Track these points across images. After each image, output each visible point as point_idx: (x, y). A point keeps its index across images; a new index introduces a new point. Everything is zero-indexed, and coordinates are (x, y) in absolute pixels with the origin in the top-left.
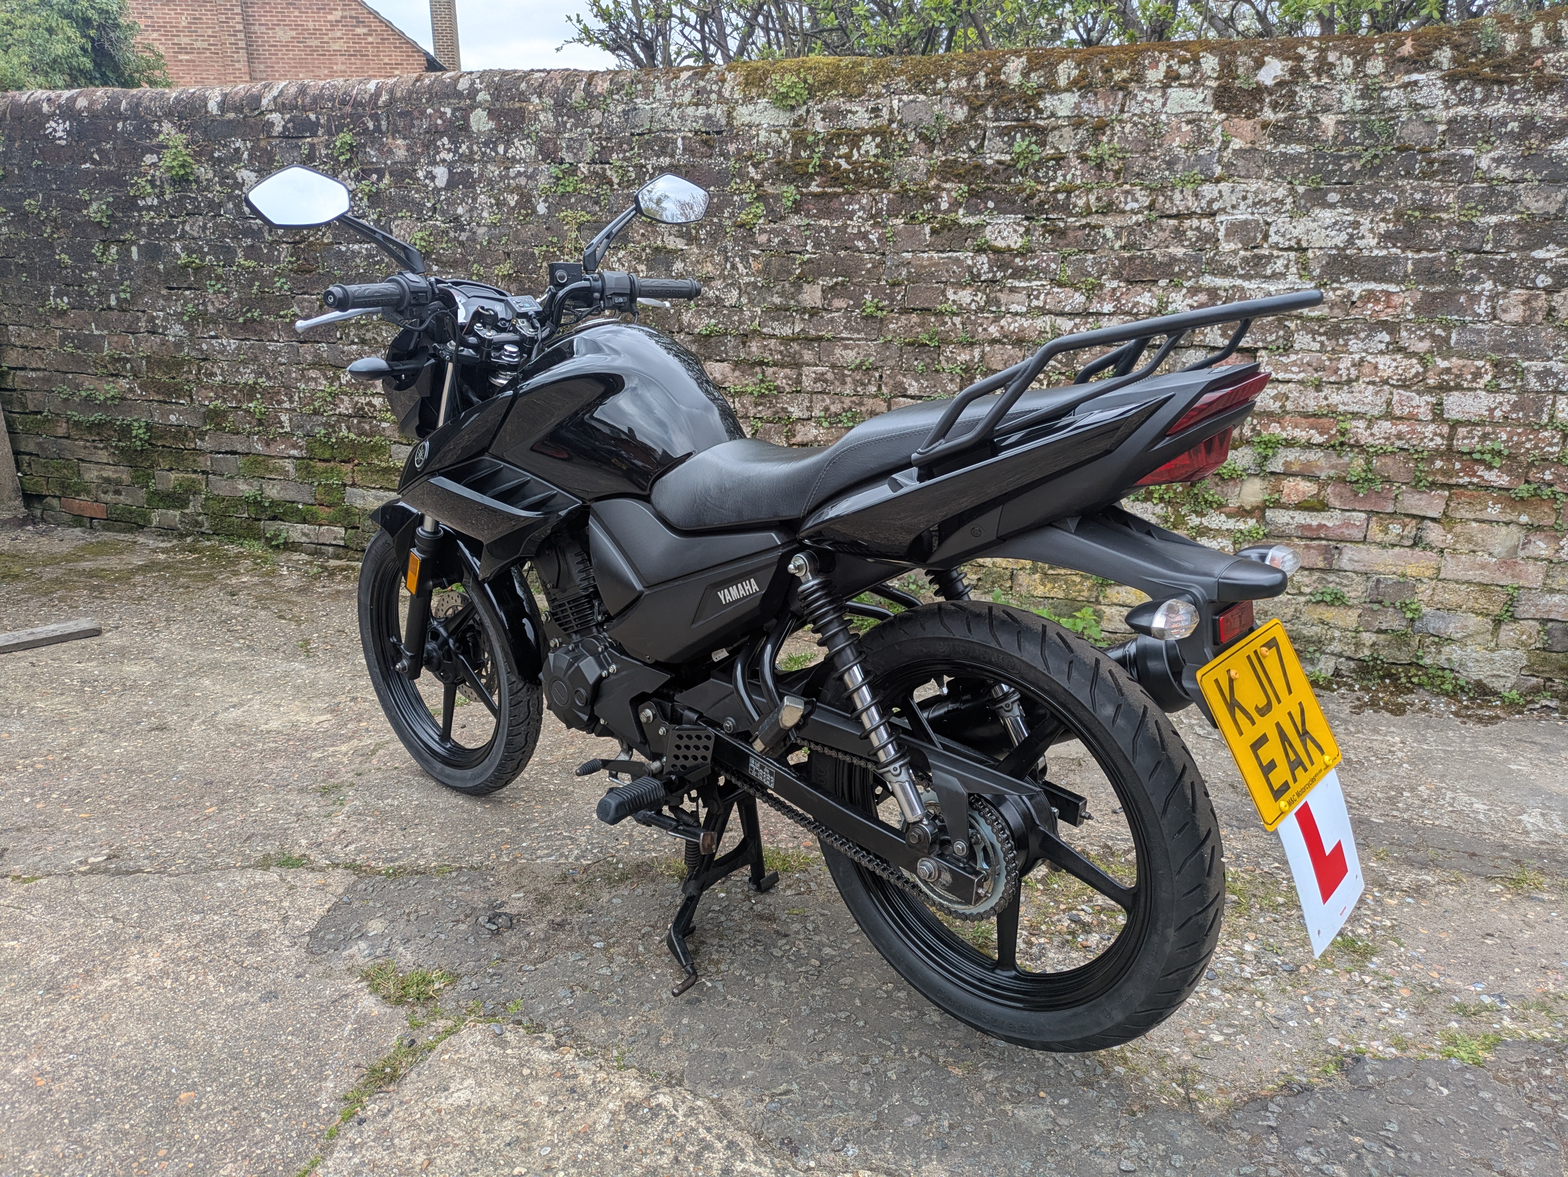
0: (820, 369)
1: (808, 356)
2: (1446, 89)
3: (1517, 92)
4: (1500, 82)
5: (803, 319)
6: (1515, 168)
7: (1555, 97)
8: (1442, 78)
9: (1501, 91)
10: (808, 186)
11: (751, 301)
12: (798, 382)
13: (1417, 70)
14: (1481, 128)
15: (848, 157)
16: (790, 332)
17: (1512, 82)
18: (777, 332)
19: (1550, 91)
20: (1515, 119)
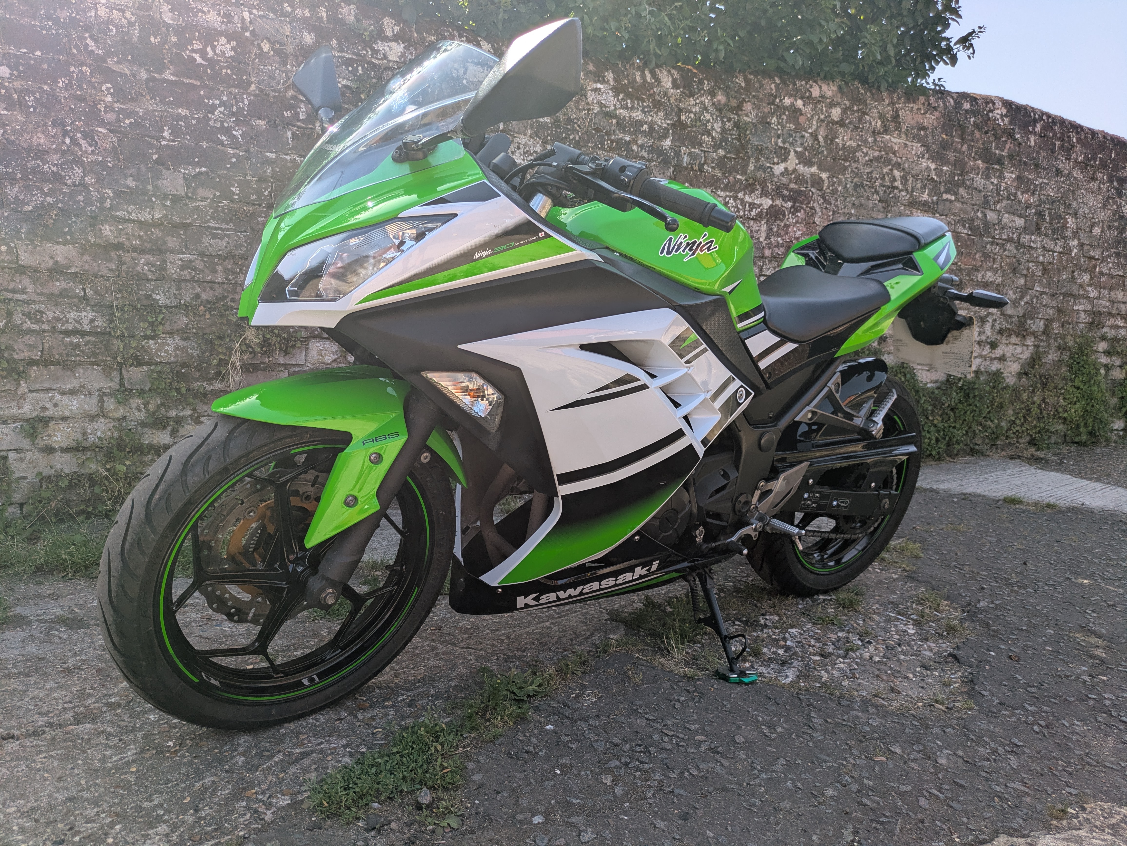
0: (187, 257)
1: (172, 242)
2: (614, 97)
3: (646, 107)
4: (638, 99)
5: (164, 205)
6: (649, 153)
7: (661, 114)
8: (611, 89)
9: (638, 104)
10: (161, 73)
11: (99, 180)
12: (163, 268)
13: (599, 81)
14: (632, 125)
15: (203, 53)
16: (149, 218)
17: (643, 101)
18: (133, 217)
19: (659, 110)
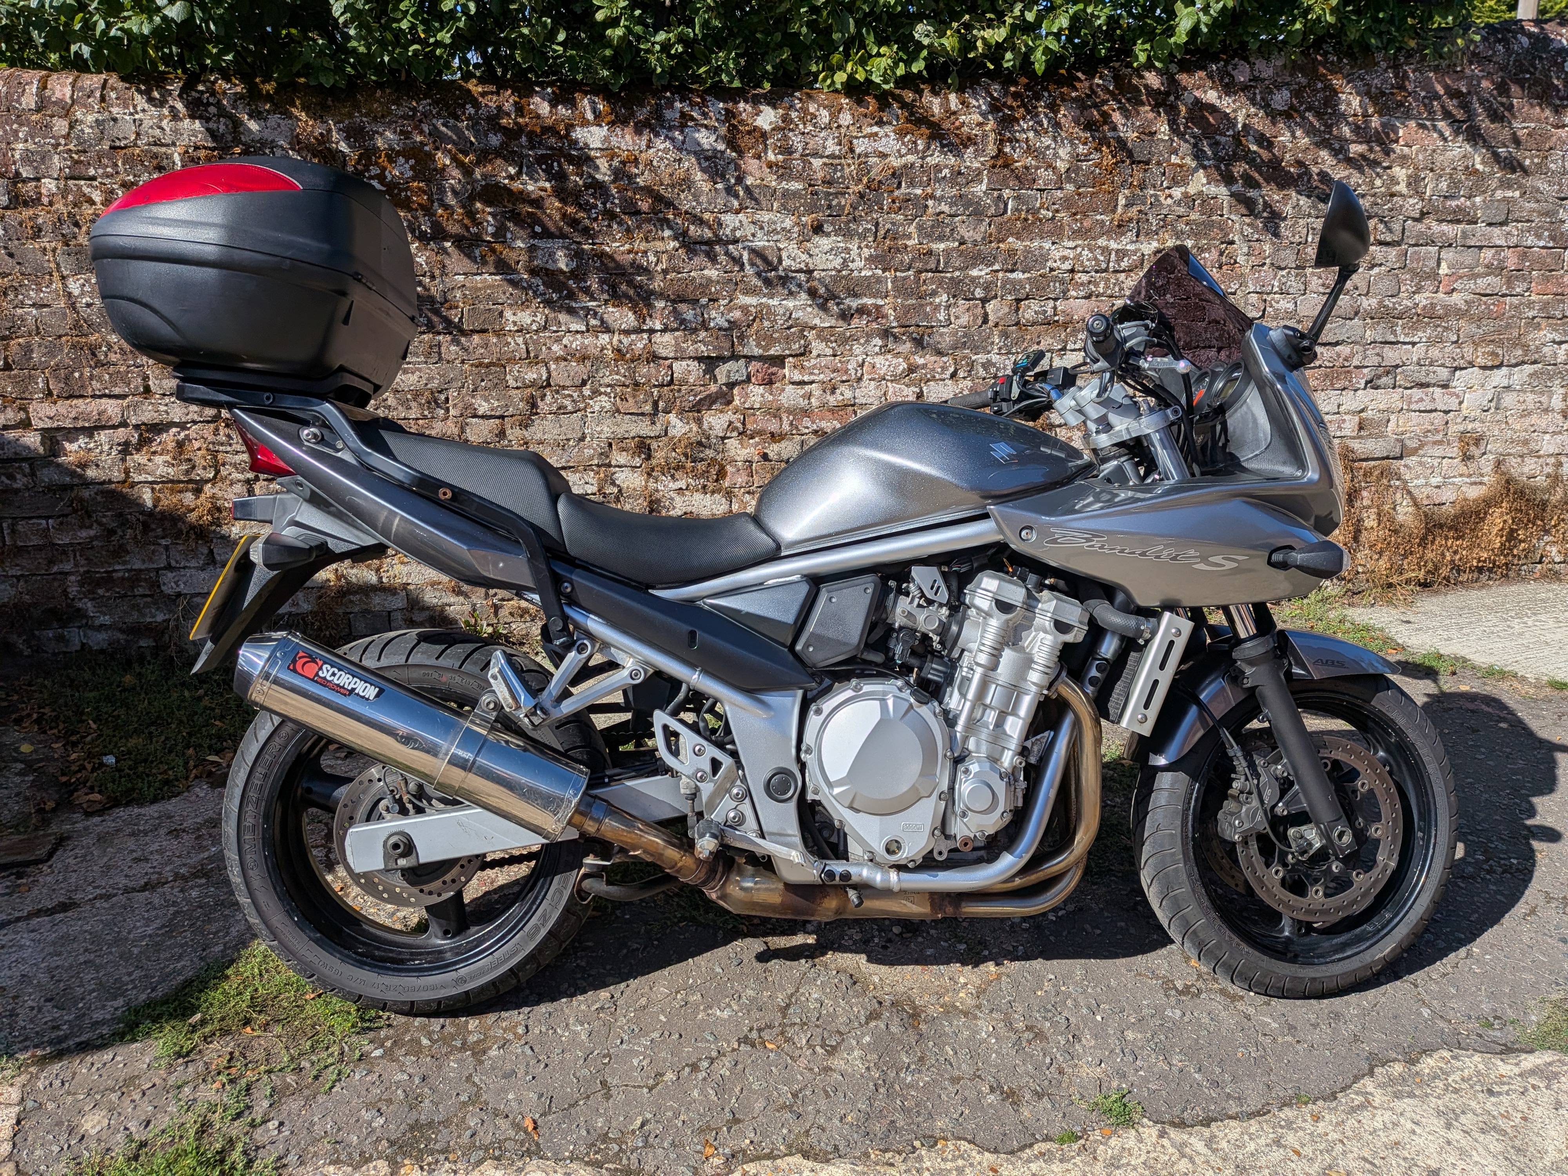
2: (898, 140)
6: (951, 205)
8: (894, 131)
20: (946, 166)
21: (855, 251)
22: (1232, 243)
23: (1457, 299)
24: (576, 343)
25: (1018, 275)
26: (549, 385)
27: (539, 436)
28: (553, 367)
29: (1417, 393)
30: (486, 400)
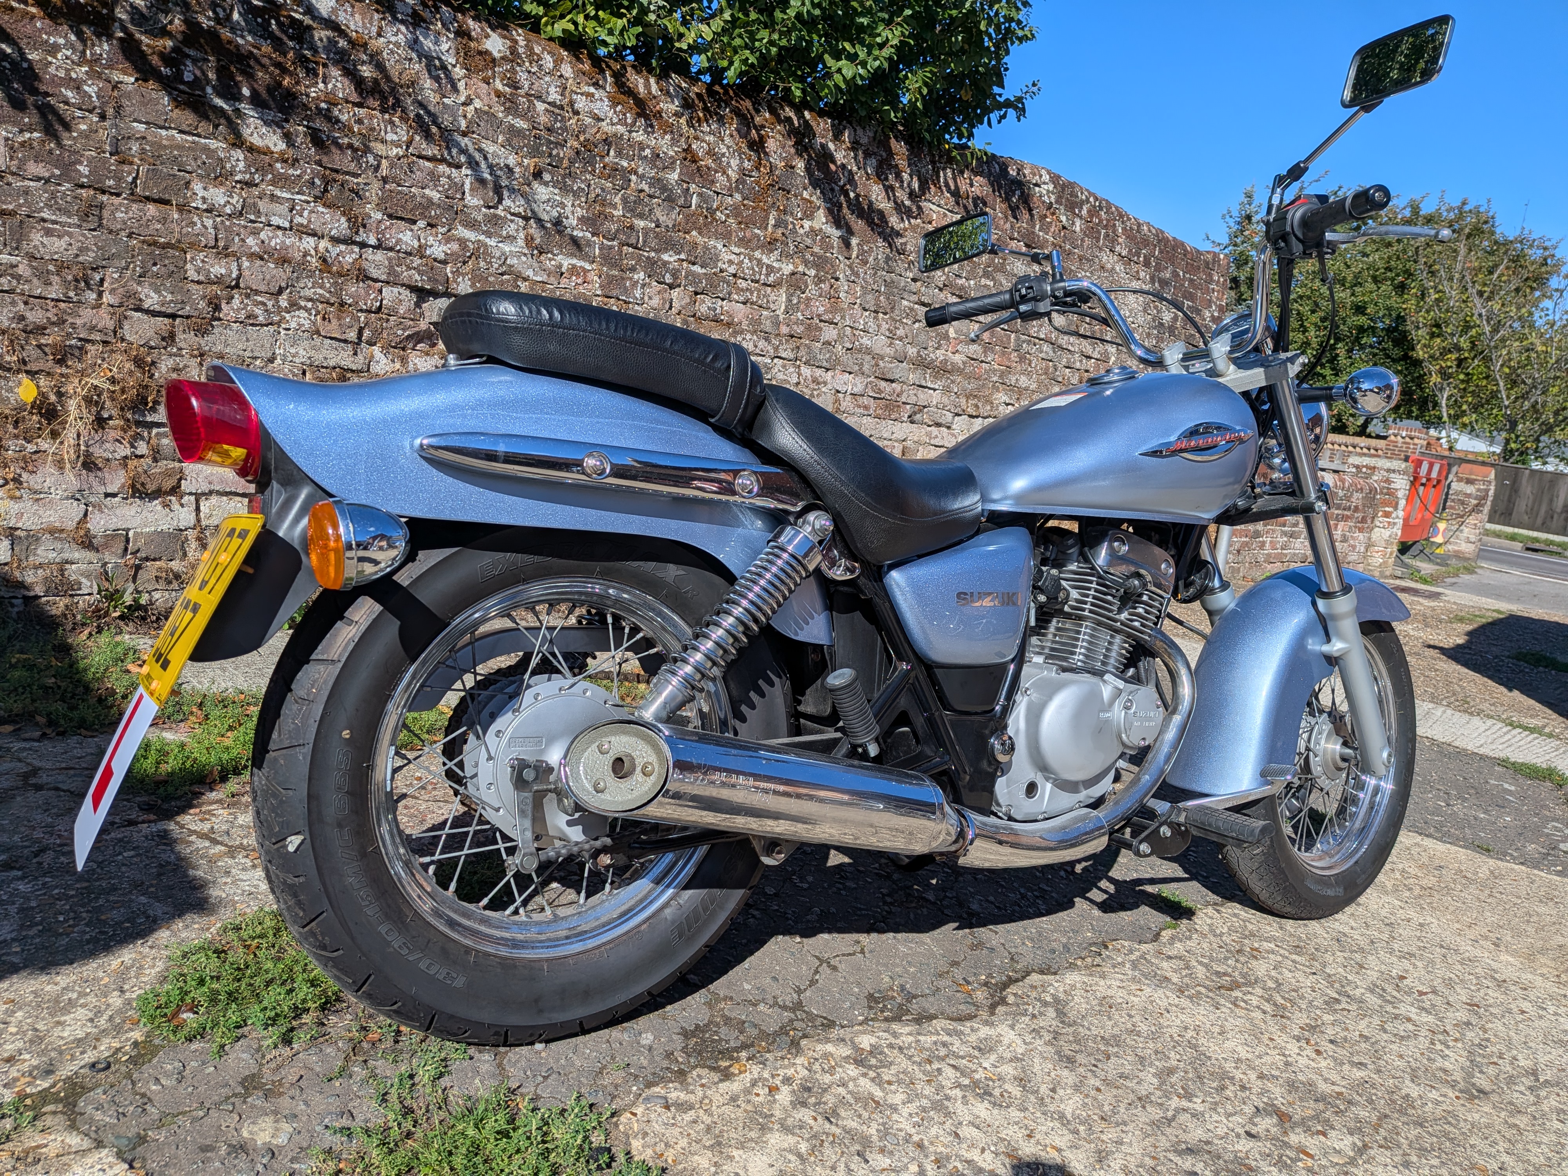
20: (648, 147)
21: (569, 209)
22: (837, 279)
23: (958, 359)
24: (277, 240)
25: (697, 269)
26: (237, 286)
27: (219, 348)
28: (246, 264)
29: (934, 430)
30: (158, 291)
